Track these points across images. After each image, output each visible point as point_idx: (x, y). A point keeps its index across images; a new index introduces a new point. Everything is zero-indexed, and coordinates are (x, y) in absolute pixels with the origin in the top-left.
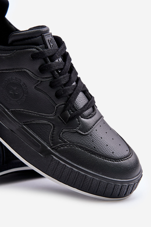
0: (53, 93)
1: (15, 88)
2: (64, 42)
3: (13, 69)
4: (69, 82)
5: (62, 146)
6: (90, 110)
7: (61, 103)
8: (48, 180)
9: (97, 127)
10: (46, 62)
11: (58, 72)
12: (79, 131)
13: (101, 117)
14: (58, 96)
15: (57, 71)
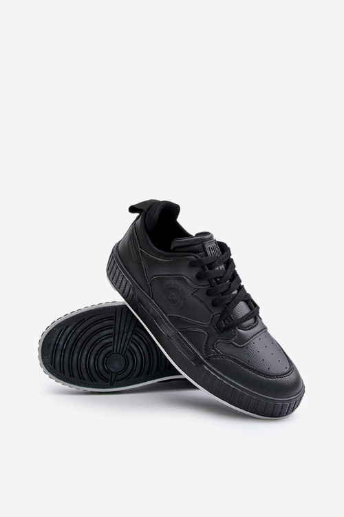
0: (209, 301)
1: (173, 294)
2: (229, 248)
3: (173, 275)
4: (229, 290)
5: (214, 356)
6: (252, 320)
7: (217, 312)
8: (202, 393)
9: (256, 340)
10: (204, 270)
11: (216, 281)
12: (234, 343)
13: (265, 328)
14: (214, 304)
15: (215, 279)
